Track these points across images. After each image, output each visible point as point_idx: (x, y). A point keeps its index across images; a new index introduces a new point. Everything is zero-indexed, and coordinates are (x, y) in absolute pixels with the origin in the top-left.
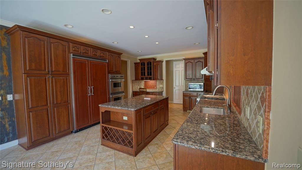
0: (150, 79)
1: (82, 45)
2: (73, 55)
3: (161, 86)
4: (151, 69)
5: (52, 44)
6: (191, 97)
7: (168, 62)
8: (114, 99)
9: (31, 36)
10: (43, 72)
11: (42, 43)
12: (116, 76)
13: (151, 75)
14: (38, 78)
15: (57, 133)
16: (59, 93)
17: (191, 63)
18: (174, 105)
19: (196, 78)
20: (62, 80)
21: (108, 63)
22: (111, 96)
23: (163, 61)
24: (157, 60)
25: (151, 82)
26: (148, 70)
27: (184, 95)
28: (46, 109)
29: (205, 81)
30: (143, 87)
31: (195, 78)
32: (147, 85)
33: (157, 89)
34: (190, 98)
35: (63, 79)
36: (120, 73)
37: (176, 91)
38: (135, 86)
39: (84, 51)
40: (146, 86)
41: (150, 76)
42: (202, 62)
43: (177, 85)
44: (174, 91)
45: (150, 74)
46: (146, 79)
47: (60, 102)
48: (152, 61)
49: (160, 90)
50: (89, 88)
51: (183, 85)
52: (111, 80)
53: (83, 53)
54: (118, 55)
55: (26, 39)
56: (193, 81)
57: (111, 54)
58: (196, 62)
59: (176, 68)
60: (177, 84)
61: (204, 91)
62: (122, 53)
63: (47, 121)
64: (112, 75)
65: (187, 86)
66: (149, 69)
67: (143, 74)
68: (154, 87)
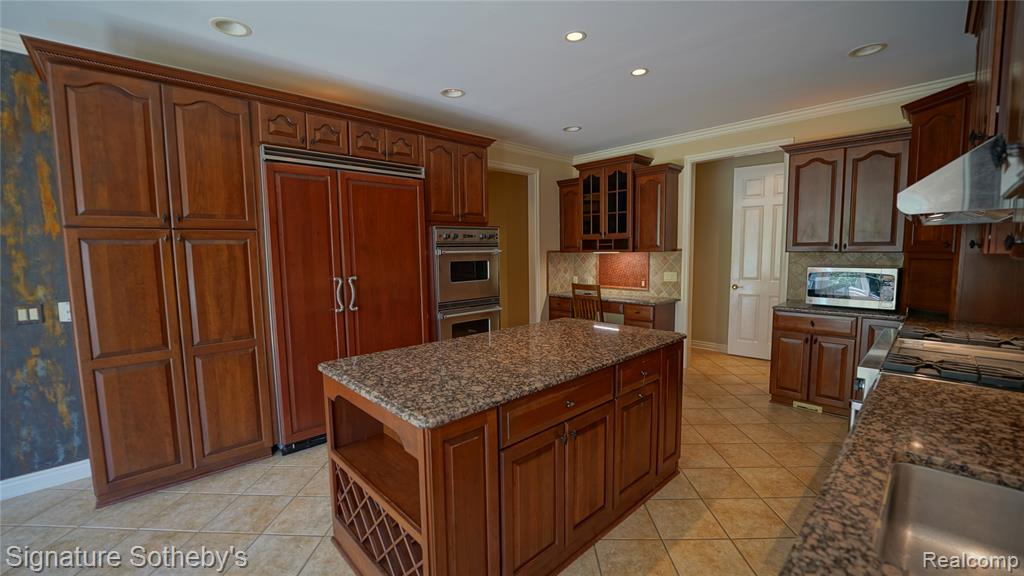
0: (621, 246)
1: (310, 111)
2: (268, 151)
3: (669, 277)
4: (623, 206)
5: (178, 110)
6: (820, 339)
7: (703, 169)
8: (455, 327)
9: (91, 82)
10: (144, 221)
11: (137, 106)
12: (465, 236)
13: (623, 229)
14: (127, 243)
15: (206, 453)
16: (210, 301)
17: (828, 163)
18: (730, 361)
19: (852, 243)
20: (226, 253)
21: (425, 183)
22: (439, 316)
23: (682, 167)
24: (653, 163)
25: (628, 261)
26: (612, 207)
27: (782, 326)
28: (161, 362)
29: (909, 260)
30: (591, 281)
31: (845, 241)
32: (610, 272)
33: (652, 292)
34: (811, 340)
35: (229, 246)
36: (483, 224)
37: (740, 303)
38: (561, 274)
39: (318, 134)
40: (605, 278)
41: (617, 235)
42: (897, 157)
43: (746, 275)
44: (733, 300)
45: (618, 223)
46: (602, 248)
47: (217, 337)
48: (629, 169)
49: (665, 295)
50: (337, 283)
51: (777, 275)
52: (438, 252)
53: (313, 142)
54: (474, 149)
55: (71, 94)
56: (832, 258)
57: (443, 143)
58: (856, 161)
59: (745, 196)
60: (750, 270)
61: (898, 310)
62: (494, 141)
63: (166, 406)
64: (445, 233)
65: (795, 279)
66: (618, 202)
67: (591, 225)
68: (639, 280)
